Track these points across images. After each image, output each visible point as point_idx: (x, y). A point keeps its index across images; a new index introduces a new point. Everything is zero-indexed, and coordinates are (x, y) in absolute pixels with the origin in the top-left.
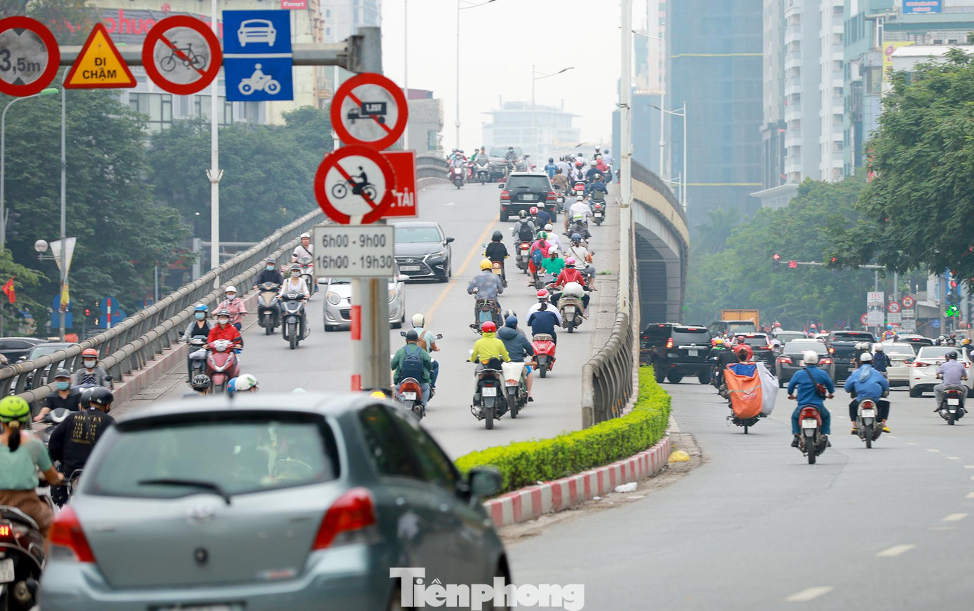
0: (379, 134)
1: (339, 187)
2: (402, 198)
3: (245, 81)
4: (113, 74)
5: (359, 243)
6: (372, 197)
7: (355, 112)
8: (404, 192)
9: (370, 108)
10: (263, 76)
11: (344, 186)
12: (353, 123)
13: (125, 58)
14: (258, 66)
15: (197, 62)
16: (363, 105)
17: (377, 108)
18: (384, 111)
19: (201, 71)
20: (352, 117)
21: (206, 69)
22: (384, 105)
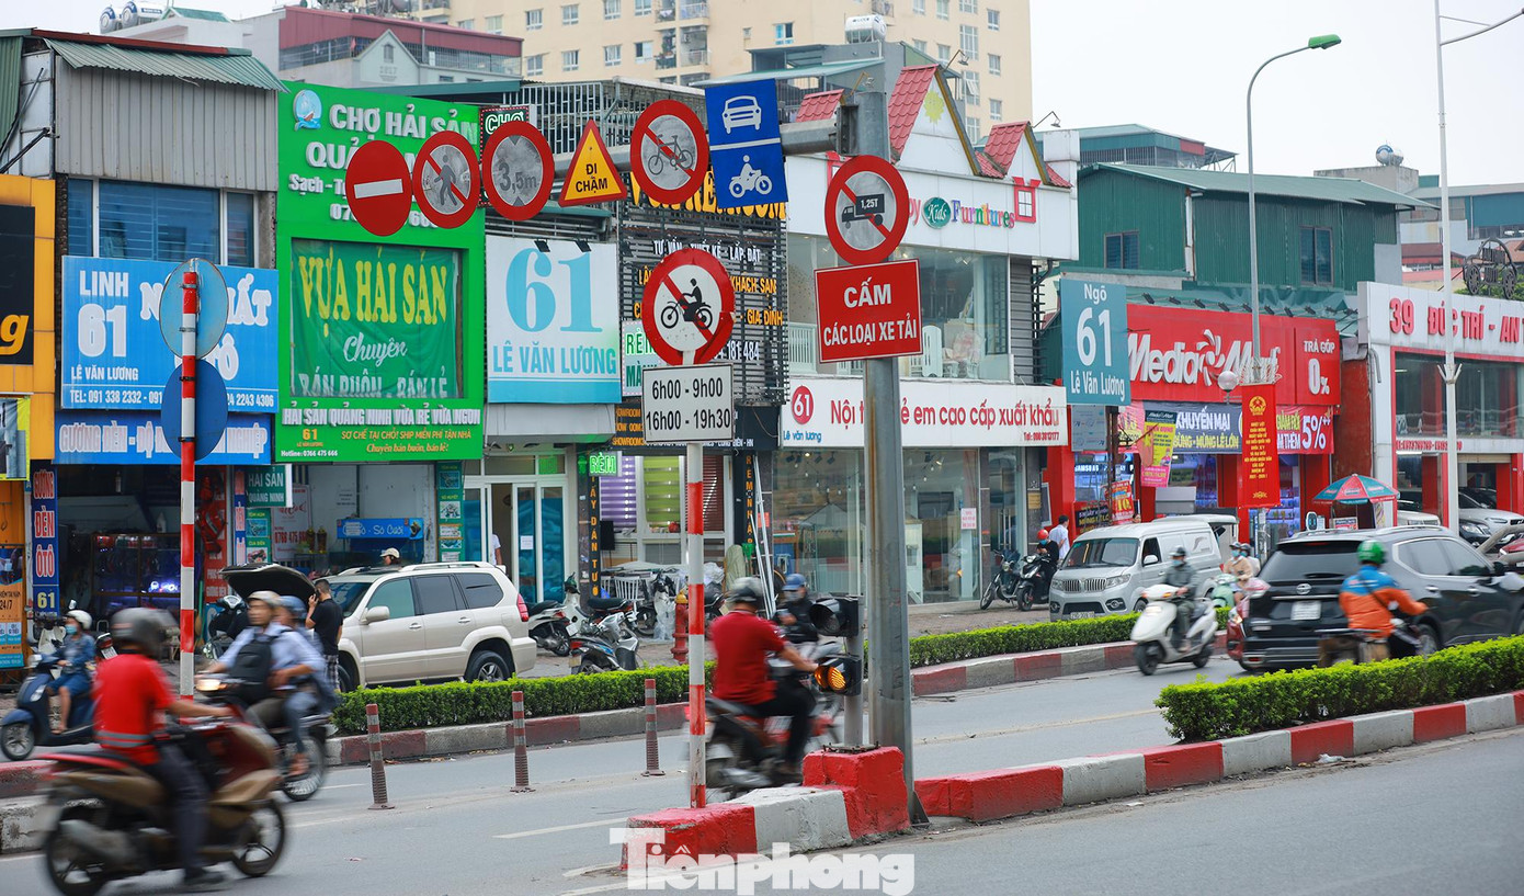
0: (875, 240)
1: (669, 311)
2: (904, 326)
3: (735, 180)
4: (603, 183)
5: (692, 391)
6: (707, 324)
7: (850, 211)
8: (905, 319)
9: (866, 204)
10: (753, 172)
11: (674, 309)
12: (848, 227)
13: (615, 162)
14: (746, 158)
15: (684, 159)
16: (857, 200)
17: (872, 203)
18: (881, 207)
19: (688, 171)
20: (847, 218)
21: (693, 168)
22: (881, 198)
